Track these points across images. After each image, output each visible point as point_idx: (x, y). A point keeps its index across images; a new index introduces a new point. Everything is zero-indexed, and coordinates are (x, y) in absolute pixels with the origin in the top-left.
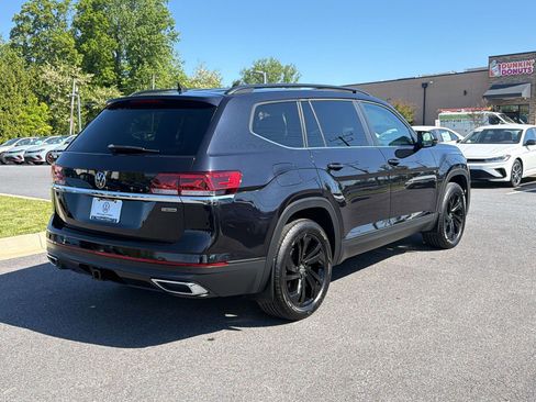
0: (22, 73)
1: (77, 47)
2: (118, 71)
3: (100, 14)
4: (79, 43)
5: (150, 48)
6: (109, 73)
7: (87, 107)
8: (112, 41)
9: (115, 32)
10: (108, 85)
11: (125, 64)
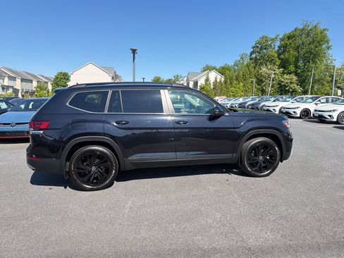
0: (252, 70)
1: (278, 57)
2: (296, 67)
3: (290, 41)
4: (279, 55)
5: (314, 55)
6: (292, 68)
7: (279, 84)
8: (296, 53)
9: (297, 49)
10: (290, 74)
11: (301, 63)
